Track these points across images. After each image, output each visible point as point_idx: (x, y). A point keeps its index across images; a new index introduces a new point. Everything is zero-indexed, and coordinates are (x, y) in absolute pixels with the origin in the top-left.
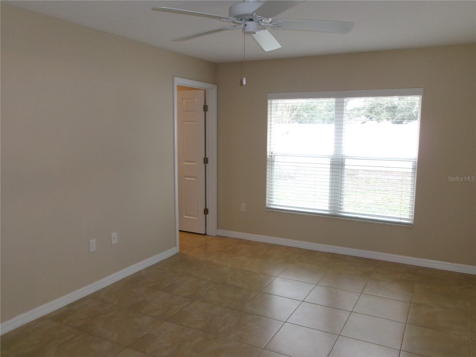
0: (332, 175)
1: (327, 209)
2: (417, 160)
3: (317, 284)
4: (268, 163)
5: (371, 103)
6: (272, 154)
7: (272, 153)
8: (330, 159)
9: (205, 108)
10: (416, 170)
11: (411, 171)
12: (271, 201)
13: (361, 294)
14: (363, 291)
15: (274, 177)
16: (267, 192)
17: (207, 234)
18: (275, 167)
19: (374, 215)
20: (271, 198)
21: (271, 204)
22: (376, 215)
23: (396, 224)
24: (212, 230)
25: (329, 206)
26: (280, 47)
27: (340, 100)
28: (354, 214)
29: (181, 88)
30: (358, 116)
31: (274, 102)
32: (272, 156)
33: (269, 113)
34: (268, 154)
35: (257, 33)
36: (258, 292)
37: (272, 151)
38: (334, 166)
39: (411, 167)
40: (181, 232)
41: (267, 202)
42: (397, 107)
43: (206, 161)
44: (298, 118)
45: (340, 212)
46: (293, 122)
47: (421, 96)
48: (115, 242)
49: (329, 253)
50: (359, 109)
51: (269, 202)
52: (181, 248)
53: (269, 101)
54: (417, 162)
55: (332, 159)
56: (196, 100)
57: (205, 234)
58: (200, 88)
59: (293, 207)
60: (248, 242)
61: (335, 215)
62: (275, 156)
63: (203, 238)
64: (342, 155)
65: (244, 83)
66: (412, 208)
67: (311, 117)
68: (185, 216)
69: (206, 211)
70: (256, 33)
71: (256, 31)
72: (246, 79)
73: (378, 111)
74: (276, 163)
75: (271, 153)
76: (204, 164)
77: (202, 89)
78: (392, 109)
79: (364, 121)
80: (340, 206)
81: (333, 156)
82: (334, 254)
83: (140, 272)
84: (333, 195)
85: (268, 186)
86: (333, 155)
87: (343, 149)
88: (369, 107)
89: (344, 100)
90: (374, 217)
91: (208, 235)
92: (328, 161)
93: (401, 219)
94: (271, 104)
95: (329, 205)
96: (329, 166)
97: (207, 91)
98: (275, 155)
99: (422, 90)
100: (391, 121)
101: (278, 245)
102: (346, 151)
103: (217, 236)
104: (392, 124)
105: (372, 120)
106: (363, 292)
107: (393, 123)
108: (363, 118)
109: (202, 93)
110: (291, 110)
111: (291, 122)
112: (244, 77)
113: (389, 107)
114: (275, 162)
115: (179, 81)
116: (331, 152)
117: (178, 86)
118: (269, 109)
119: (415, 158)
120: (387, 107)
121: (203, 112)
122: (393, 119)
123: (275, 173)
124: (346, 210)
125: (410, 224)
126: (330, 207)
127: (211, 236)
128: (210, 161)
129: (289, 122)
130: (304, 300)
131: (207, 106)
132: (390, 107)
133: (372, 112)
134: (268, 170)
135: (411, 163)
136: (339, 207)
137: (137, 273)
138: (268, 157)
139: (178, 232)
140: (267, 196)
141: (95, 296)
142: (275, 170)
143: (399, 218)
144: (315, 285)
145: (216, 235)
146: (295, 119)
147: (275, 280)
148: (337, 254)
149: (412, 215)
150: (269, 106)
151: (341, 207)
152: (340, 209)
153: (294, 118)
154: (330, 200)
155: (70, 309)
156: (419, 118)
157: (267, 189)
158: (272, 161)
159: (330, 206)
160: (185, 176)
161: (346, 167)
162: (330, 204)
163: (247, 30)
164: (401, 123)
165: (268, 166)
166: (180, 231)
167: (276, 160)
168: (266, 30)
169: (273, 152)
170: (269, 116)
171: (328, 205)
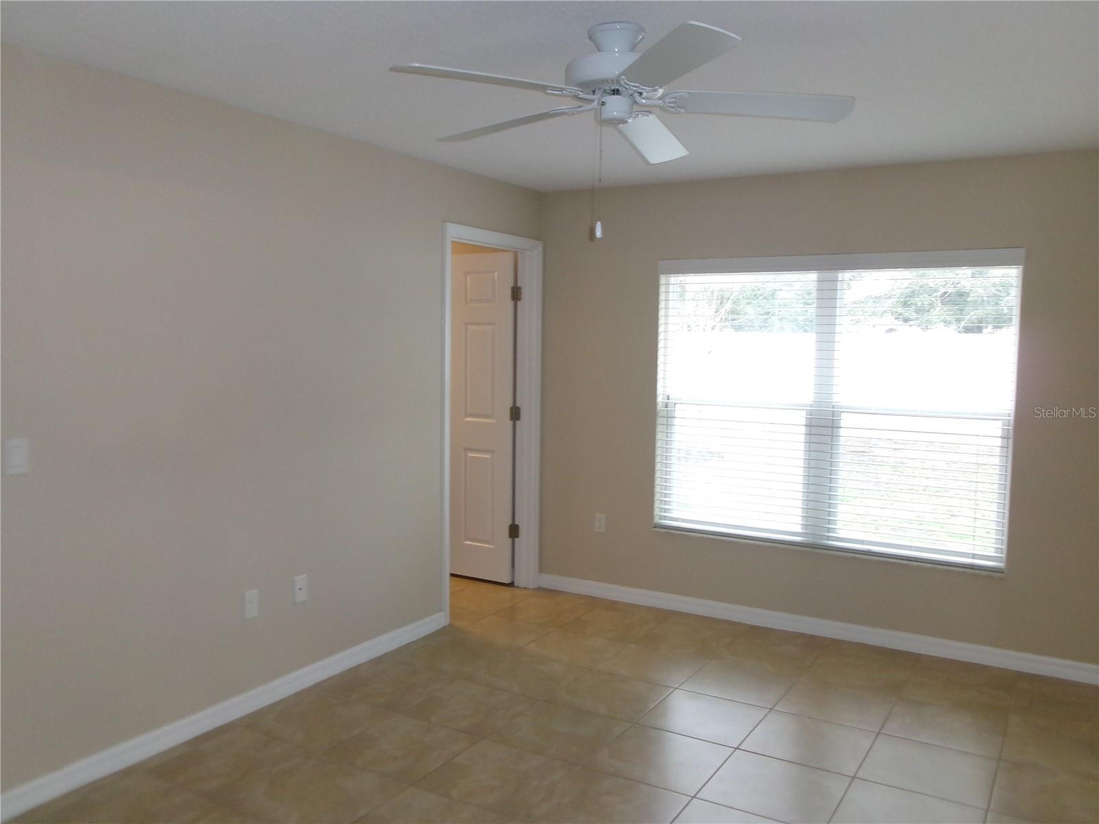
0: (809, 451)
1: (799, 529)
2: (1012, 418)
3: (771, 709)
4: (660, 421)
5: (906, 283)
6: (668, 399)
7: (668, 396)
8: (805, 412)
9: (516, 294)
10: (1011, 441)
11: (999, 442)
12: (665, 510)
13: (877, 736)
14: (882, 726)
15: (674, 453)
16: (657, 489)
17: (516, 584)
18: (676, 429)
19: (911, 547)
20: (665, 501)
21: (665, 517)
22: (915, 547)
23: (962, 570)
24: (528, 576)
25: (801, 523)
26: (684, 155)
27: (828, 275)
28: (862, 542)
29: (463, 248)
30: (874, 314)
31: (675, 279)
32: (669, 404)
33: (662, 305)
34: (660, 399)
35: (630, 121)
36: (631, 724)
37: (668, 394)
38: (814, 430)
39: (999, 433)
40: (454, 578)
41: (657, 512)
42: (968, 294)
43: (515, 414)
44: (734, 319)
45: (829, 538)
46: (724, 327)
47: (1021, 267)
48: (301, 597)
49: (802, 635)
50: (877, 299)
51: (661, 512)
52: (454, 614)
53: (663, 279)
54: (1012, 423)
55: (810, 413)
56: (496, 274)
57: (511, 585)
58: (506, 249)
59: (717, 525)
60: (612, 605)
61: (817, 545)
62: (675, 404)
63: (505, 594)
64: (834, 404)
65: (599, 233)
66: (1003, 531)
67: (765, 317)
68: (466, 540)
69: (514, 531)
70: (627, 122)
71: (629, 118)
72: (602, 225)
73: (923, 304)
74: (676, 421)
75: (666, 398)
76: (511, 422)
77: (507, 251)
78: (957, 300)
79: (890, 327)
80: (829, 524)
81: (811, 406)
82: (813, 637)
83: (358, 667)
84: (812, 496)
85: (658, 474)
86: (811, 403)
87: (835, 389)
88: (902, 294)
89: (837, 277)
90: (910, 550)
91: (518, 587)
92: (801, 418)
93: (974, 556)
94: (667, 284)
95: (802, 520)
96: (803, 430)
97: (519, 254)
98: (676, 402)
99: (1022, 252)
100: (953, 326)
101: (680, 614)
102: (842, 396)
103: (539, 589)
104: (957, 332)
105: (910, 326)
106: (882, 732)
107: (959, 332)
108: (889, 320)
109: (508, 259)
110: (717, 299)
111: (718, 328)
112: (599, 220)
113: (949, 296)
114: (675, 417)
115: (457, 232)
116: (807, 396)
117: (453, 242)
118: (662, 297)
119: (1008, 412)
120: (945, 293)
121: (511, 303)
122: (958, 321)
123: (675, 445)
124: (842, 534)
125: (996, 568)
126: (805, 526)
127: (525, 588)
128: (524, 414)
129: (713, 328)
130: (739, 745)
131: (520, 288)
132: (952, 293)
133: (909, 306)
134: (659, 436)
135: (1000, 424)
136: (825, 526)
137: (350, 670)
138: (660, 407)
139: (448, 577)
140: (657, 497)
141: (251, 722)
142: (676, 437)
143: (971, 556)
144: (768, 710)
145: (536, 587)
146: (726, 320)
147: (671, 695)
148: (820, 637)
149: (1002, 549)
150: (662, 289)
151: (830, 526)
152: (829, 530)
153: (724, 317)
154: (806, 509)
155: (194, 752)
156: (1016, 320)
157: (658, 482)
158: (669, 417)
159: (805, 523)
160: (467, 450)
161: (842, 432)
162: (805, 518)
163: (605, 115)
164: (979, 330)
165: (659, 428)
166: (452, 575)
167: (677, 414)
168: (651, 116)
169: (670, 397)
170: (662, 313)
171: (799, 520)
